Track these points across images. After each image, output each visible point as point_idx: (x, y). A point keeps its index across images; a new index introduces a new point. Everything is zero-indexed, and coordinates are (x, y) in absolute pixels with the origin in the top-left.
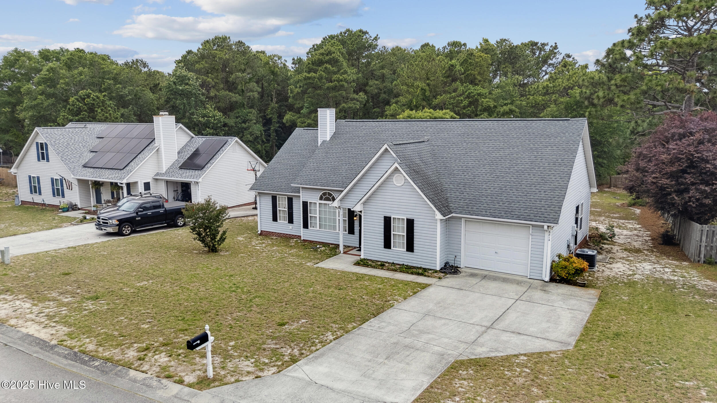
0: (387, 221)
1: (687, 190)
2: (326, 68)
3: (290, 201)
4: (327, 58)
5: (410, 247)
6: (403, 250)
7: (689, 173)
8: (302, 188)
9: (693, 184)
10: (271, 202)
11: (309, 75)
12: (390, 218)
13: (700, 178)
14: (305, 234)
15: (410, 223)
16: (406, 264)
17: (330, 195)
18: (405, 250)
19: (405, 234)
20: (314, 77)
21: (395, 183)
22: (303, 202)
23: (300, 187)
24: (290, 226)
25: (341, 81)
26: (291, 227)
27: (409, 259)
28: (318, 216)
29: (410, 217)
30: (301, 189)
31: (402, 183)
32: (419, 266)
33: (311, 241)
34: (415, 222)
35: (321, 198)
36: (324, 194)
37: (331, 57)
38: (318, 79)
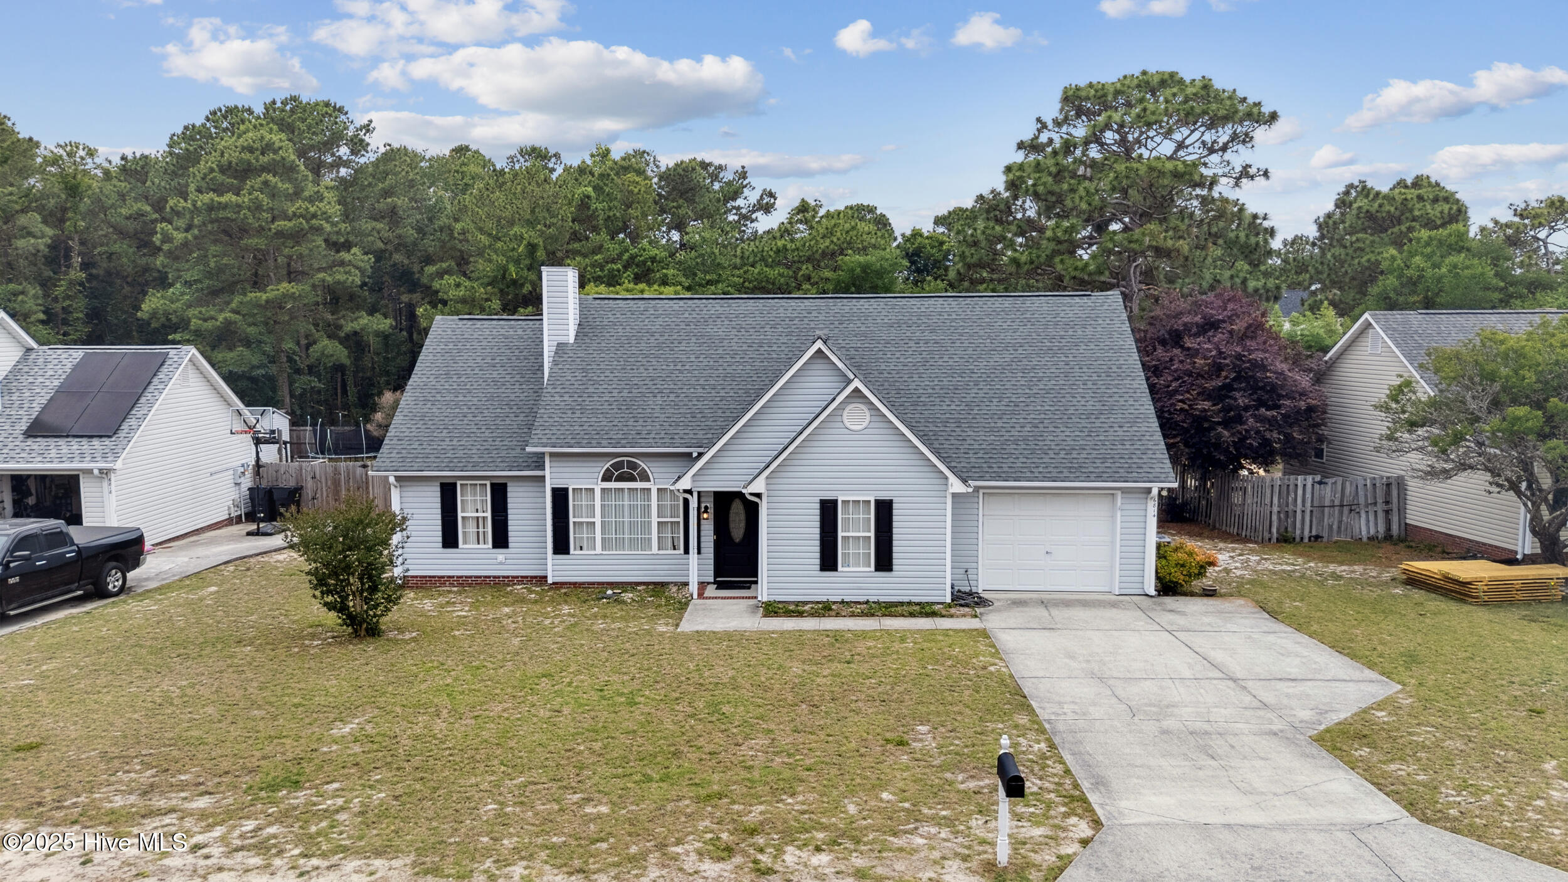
0: (828, 510)
1: (1239, 420)
2: (266, 183)
3: (499, 493)
4: (264, 160)
5: (884, 561)
6: (867, 569)
7: (1235, 390)
8: (552, 455)
9: (1246, 408)
10: (439, 500)
11: (223, 199)
12: (834, 503)
13: (1255, 396)
14: (556, 569)
15: (884, 510)
16: (872, 599)
17: (633, 466)
18: (873, 568)
19: (872, 534)
20: (238, 206)
21: (848, 425)
22: (555, 491)
23: (543, 454)
24: (500, 555)
25: (314, 216)
26: (501, 558)
27: (884, 587)
28: (598, 520)
29: (884, 496)
30: (547, 460)
31: (865, 424)
32: (906, 599)
33: (575, 584)
34: (895, 506)
35: (607, 478)
36: (617, 466)
37: (277, 158)
38: (249, 209)
